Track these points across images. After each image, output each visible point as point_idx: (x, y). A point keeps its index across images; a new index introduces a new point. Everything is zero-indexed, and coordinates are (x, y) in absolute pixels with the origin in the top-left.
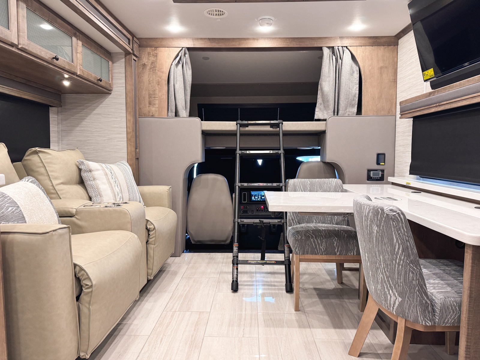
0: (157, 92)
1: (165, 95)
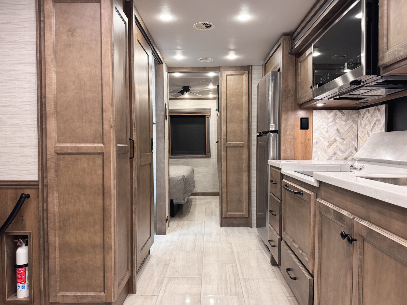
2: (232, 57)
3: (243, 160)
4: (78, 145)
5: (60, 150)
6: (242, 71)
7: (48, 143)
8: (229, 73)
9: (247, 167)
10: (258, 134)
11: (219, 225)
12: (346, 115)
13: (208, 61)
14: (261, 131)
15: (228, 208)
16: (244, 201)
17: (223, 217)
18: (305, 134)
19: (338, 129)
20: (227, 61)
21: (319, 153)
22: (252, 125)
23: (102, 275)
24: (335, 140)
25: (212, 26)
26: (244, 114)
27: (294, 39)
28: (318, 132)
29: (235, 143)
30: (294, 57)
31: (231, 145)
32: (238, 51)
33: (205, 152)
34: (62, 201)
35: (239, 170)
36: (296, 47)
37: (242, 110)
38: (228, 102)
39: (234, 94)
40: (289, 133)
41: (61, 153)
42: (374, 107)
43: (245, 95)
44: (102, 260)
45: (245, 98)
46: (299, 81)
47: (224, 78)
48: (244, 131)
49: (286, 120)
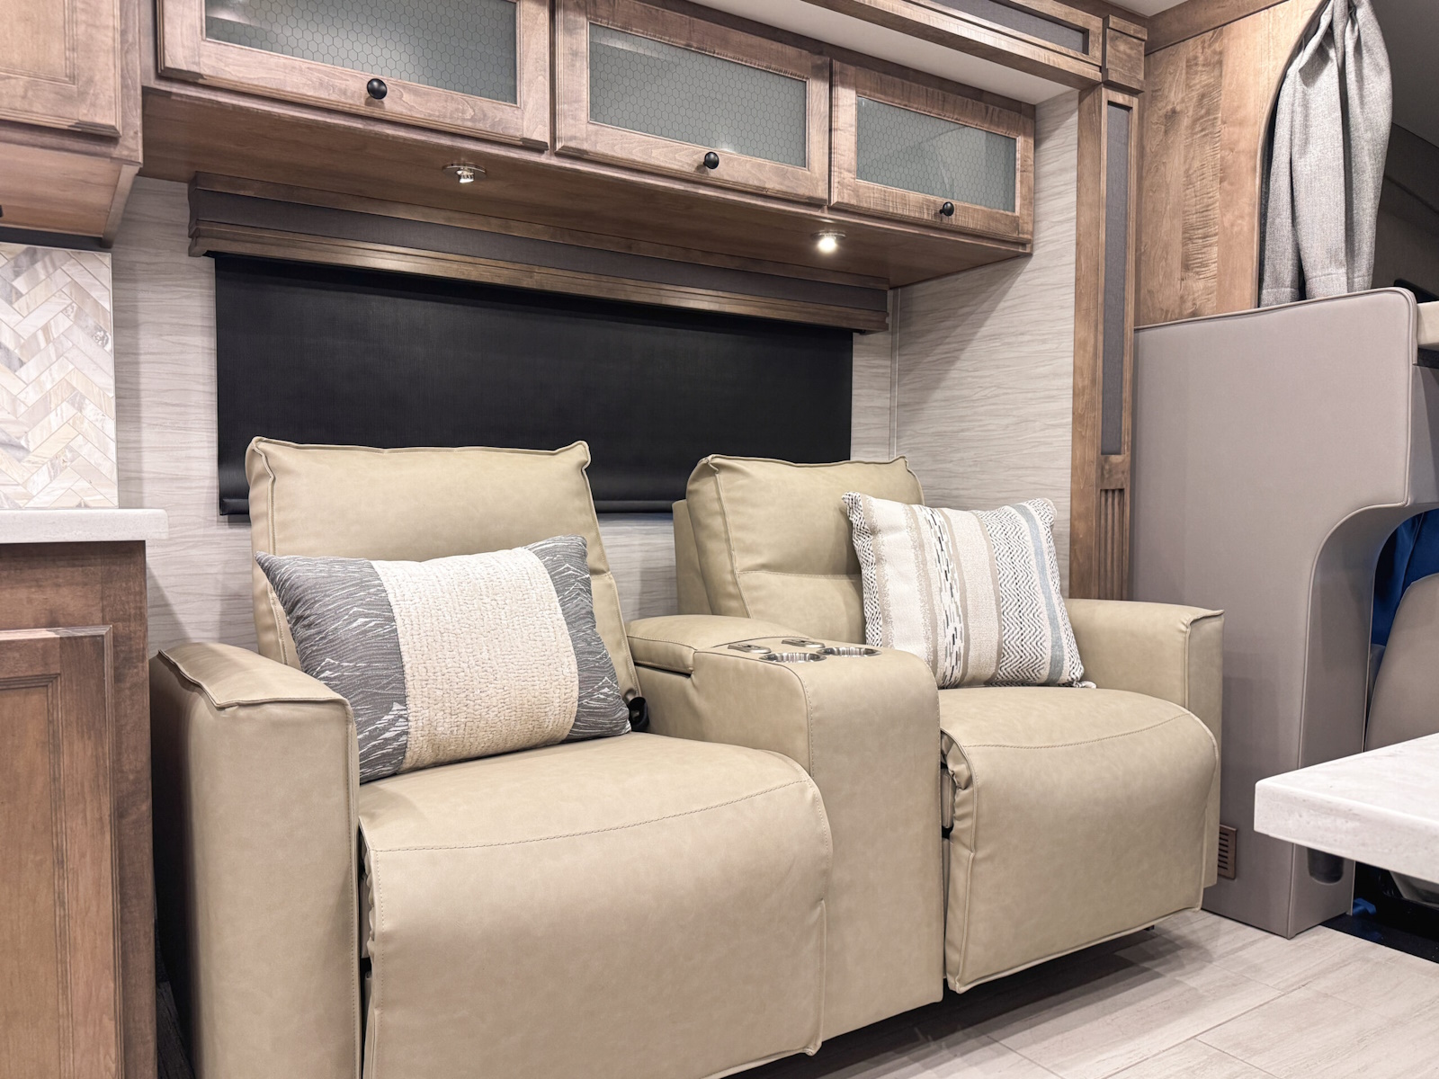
0: (1216, 212)
1: (1247, 219)
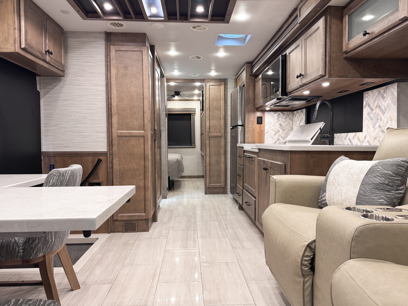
2: (213, 74)
3: (221, 147)
4: (130, 131)
5: (120, 134)
6: (220, 83)
7: (113, 130)
8: (211, 84)
9: (224, 151)
10: (232, 128)
11: (204, 194)
12: (285, 115)
13: (196, 76)
14: (233, 125)
15: (211, 181)
16: (222, 176)
17: (207, 187)
18: (260, 127)
19: (280, 124)
20: (209, 76)
21: (269, 139)
22: (228, 121)
23: (144, 203)
24: (279, 131)
25: (201, 58)
26: (222, 113)
27: (253, 66)
28: (268, 126)
29: (216, 134)
30: (253, 78)
31: (213, 136)
32: (217, 70)
33: (191, 144)
34: (121, 163)
35: (219, 154)
36: (254, 72)
37: (220, 111)
38: (210, 105)
39: (215, 99)
40: (250, 126)
41: (120, 136)
42: (300, 110)
43: (223, 100)
44: (144, 195)
45: (222, 102)
46: (256, 93)
47: (208, 88)
48: (222, 126)
49: (249, 118)
